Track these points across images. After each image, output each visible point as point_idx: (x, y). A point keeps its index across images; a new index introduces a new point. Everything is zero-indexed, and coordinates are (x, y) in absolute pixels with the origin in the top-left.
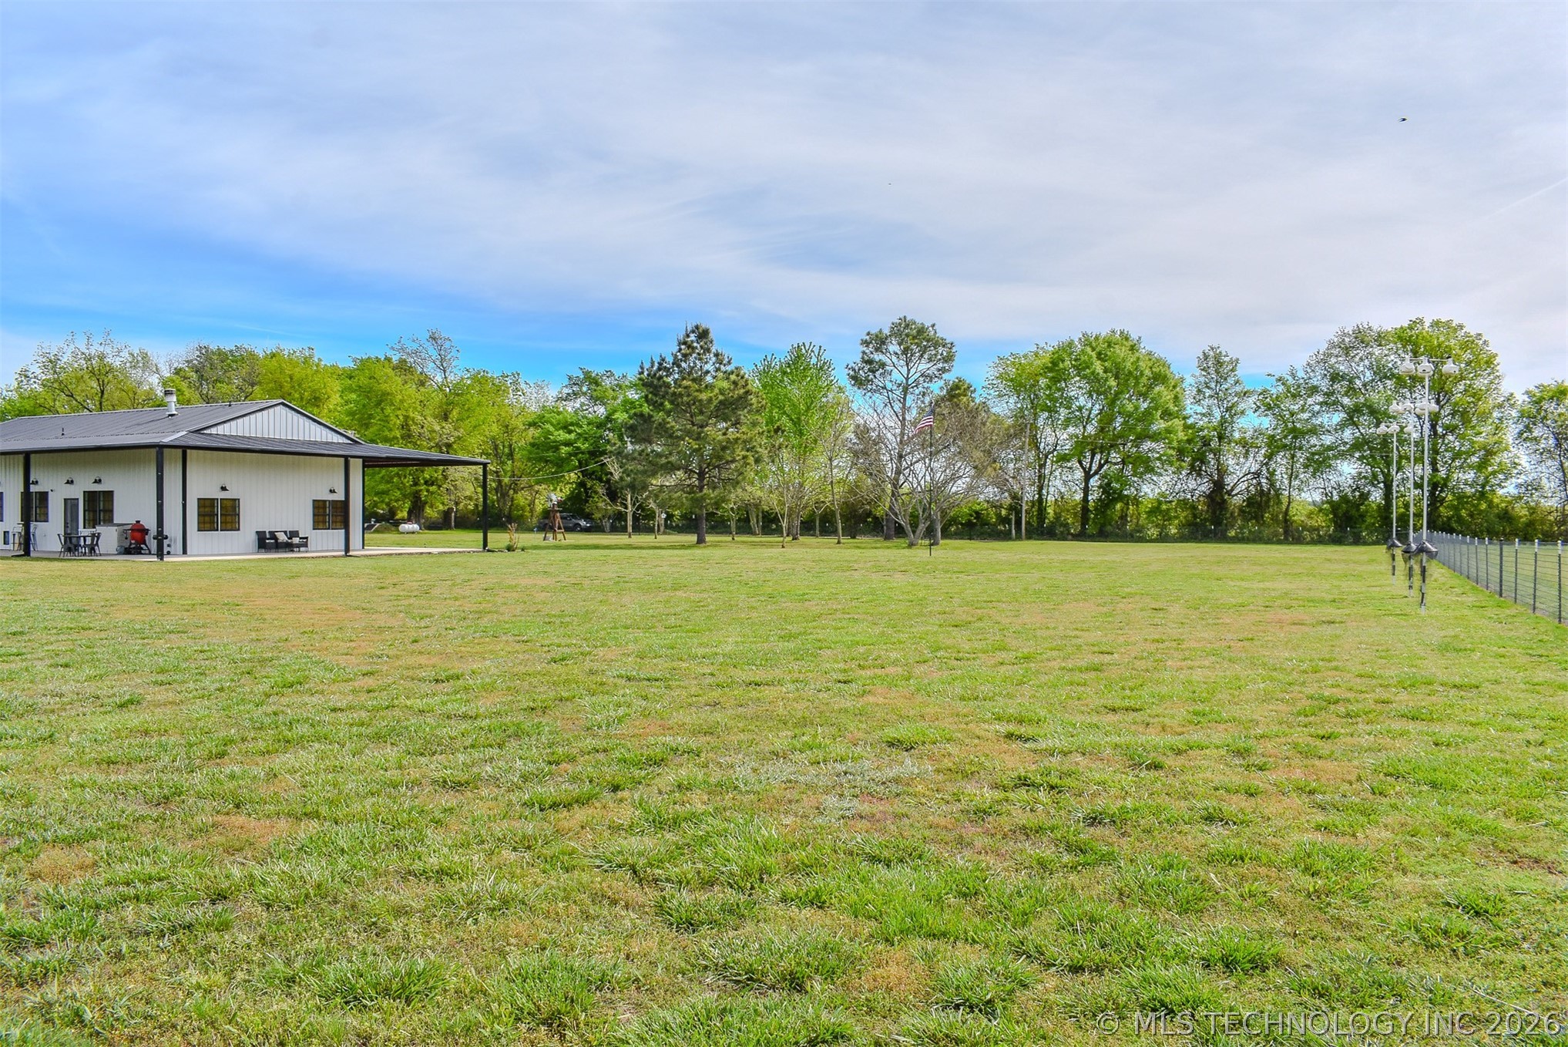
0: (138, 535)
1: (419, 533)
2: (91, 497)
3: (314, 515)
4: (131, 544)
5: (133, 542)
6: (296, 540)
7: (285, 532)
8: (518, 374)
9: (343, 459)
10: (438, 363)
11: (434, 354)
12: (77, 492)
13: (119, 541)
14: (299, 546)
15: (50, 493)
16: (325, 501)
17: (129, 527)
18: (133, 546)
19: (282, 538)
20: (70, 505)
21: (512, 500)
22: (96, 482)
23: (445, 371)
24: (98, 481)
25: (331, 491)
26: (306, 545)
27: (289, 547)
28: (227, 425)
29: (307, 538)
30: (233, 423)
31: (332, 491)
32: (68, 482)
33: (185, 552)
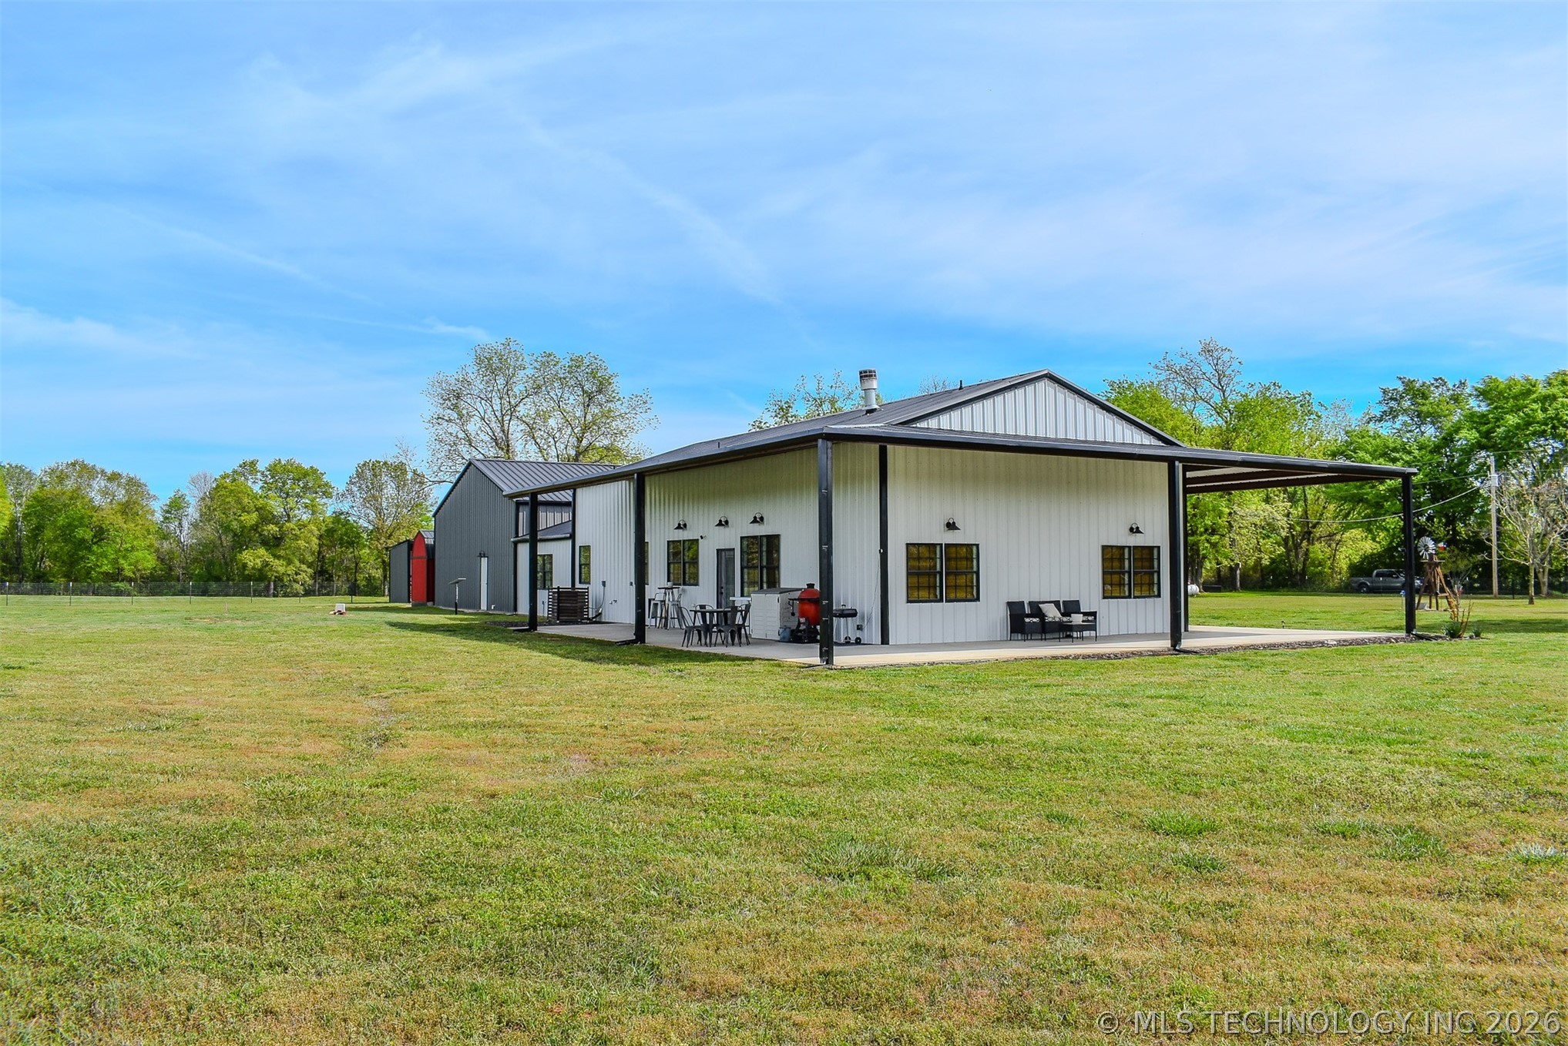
0: (811, 609)
1: (1198, 596)
2: (750, 543)
3: (1104, 573)
4: (799, 623)
5: (802, 620)
6: (1077, 619)
7: (1057, 604)
8: (1310, 395)
9: (1165, 465)
10: (1215, 381)
11: (1209, 370)
12: (730, 539)
13: (782, 616)
14: (1081, 628)
15: (700, 540)
16: (1122, 548)
17: (797, 595)
18: (802, 627)
19: (1052, 613)
20: (724, 556)
21: (1307, 553)
22: (755, 521)
23: (1224, 392)
24: (758, 520)
25: (1131, 530)
26: (1093, 628)
27: (1063, 631)
28: (955, 414)
29: (1094, 614)
30: (967, 410)
31: (1134, 530)
32: (720, 524)
33: (885, 640)
